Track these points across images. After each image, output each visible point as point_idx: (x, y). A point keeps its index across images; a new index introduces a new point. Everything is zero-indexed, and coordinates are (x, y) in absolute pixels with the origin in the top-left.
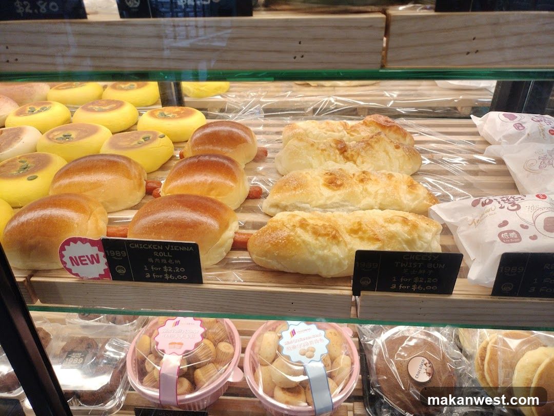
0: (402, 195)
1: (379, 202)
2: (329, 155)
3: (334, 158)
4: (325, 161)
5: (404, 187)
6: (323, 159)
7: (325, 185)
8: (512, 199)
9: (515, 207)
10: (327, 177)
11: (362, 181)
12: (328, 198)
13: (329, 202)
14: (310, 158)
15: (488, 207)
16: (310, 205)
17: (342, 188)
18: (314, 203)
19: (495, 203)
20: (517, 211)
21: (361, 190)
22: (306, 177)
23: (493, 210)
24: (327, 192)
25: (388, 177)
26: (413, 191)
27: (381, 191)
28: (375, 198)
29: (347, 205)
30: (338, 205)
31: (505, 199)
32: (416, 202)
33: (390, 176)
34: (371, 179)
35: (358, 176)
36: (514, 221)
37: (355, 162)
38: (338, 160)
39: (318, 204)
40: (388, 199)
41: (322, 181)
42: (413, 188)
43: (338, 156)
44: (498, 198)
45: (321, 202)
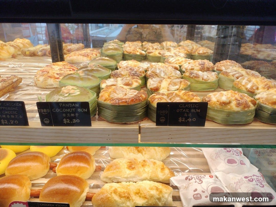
0: (159, 173)
1: (149, 176)
2: (131, 150)
3: (133, 151)
4: (130, 153)
5: (160, 170)
6: (128, 152)
7: (127, 168)
8: (200, 178)
9: (201, 182)
10: (129, 164)
11: (143, 166)
12: (129, 174)
13: (129, 176)
14: (123, 152)
15: (191, 181)
16: (121, 177)
17: (134, 169)
18: (122, 176)
19: (193, 179)
20: (201, 184)
21: (142, 170)
22: (120, 164)
23: (192, 183)
24: (128, 171)
25: (154, 164)
26: (163, 171)
27: (151, 171)
28: (148, 174)
29: (137, 177)
30: (132, 177)
31: (197, 177)
32: (164, 176)
33: (155, 163)
34: (147, 165)
35: (142, 163)
36: (200, 188)
37: (142, 153)
38: (135, 152)
39: (124, 177)
40: (153, 175)
41: (126, 166)
42: (163, 170)
43: (135, 150)
44: (195, 176)
45: (126, 176)
